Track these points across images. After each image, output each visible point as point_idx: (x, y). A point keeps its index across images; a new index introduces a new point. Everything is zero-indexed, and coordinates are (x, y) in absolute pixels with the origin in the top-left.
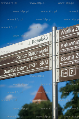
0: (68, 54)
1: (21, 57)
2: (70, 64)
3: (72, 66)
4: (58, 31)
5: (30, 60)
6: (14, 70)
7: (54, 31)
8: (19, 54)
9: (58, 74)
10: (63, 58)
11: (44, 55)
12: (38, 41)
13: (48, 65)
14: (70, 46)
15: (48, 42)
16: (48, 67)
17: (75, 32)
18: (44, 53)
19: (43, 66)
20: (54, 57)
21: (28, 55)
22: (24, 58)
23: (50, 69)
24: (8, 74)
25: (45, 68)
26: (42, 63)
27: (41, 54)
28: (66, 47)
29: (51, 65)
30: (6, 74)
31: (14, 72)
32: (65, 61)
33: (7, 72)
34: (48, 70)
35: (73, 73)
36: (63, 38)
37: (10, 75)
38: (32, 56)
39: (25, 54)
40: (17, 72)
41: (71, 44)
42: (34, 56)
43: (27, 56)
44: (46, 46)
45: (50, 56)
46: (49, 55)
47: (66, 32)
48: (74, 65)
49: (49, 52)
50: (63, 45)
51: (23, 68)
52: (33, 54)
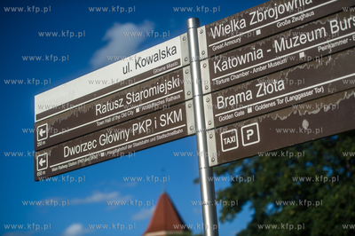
0: (236, 88)
1: (106, 108)
2: (243, 113)
3: (247, 118)
4: (203, 28)
5: (132, 113)
6: (90, 145)
7: (191, 31)
8: (103, 101)
9: (212, 143)
10: (222, 101)
11: (171, 98)
12: (149, 61)
13: (184, 121)
14: (239, 67)
15: (178, 61)
16: (185, 129)
17: (249, 27)
18: (170, 92)
19: (171, 125)
20: (197, 99)
21: (125, 100)
22: (115, 111)
23: (190, 132)
24: (76, 155)
25: (176, 131)
26: (166, 119)
27: (163, 94)
28: (229, 71)
29: (190, 123)
30: (70, 157)
31: (93, 150)
32: (229, 108)
33: (72, 151)
34: (184, 135)
35: (254, 138)
36: (217, 46)
37: (81, 160)
38: (137, 103)
39: (118, 98)
40: (99, 148)
41: (242, 60)
42: (144, 100)
43: (124, 103)
44: (175, 73)
45: (187, 97)
46: (183, 94)
47: (226, 30)
48: (255, 115)
49: (182, 87)
50: (220, 66)
51: (116, 137)
52: (139, 96)
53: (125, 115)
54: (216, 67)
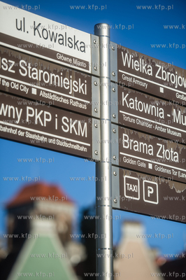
2: (144, 165)
5: (26, 90)
10: (127, 141)
11: (75, 102)
15: (87, 63)
16: (90, 149)
19: (72, 136)
21: (18, 66)
22: (2, 72)
23: (94, 157)
25: (79, 146)
27: (67, 92)
28: (136, 112)
34: (87, 156)
38: (35, 82)
39: (7, 57)
41: (147, 108)
42: (43, 84)
43: (16, 69)
44: (83, 75)
51: (2, 110)
52: (37, 74)
53: (15, 87)
54: (124, 99)
